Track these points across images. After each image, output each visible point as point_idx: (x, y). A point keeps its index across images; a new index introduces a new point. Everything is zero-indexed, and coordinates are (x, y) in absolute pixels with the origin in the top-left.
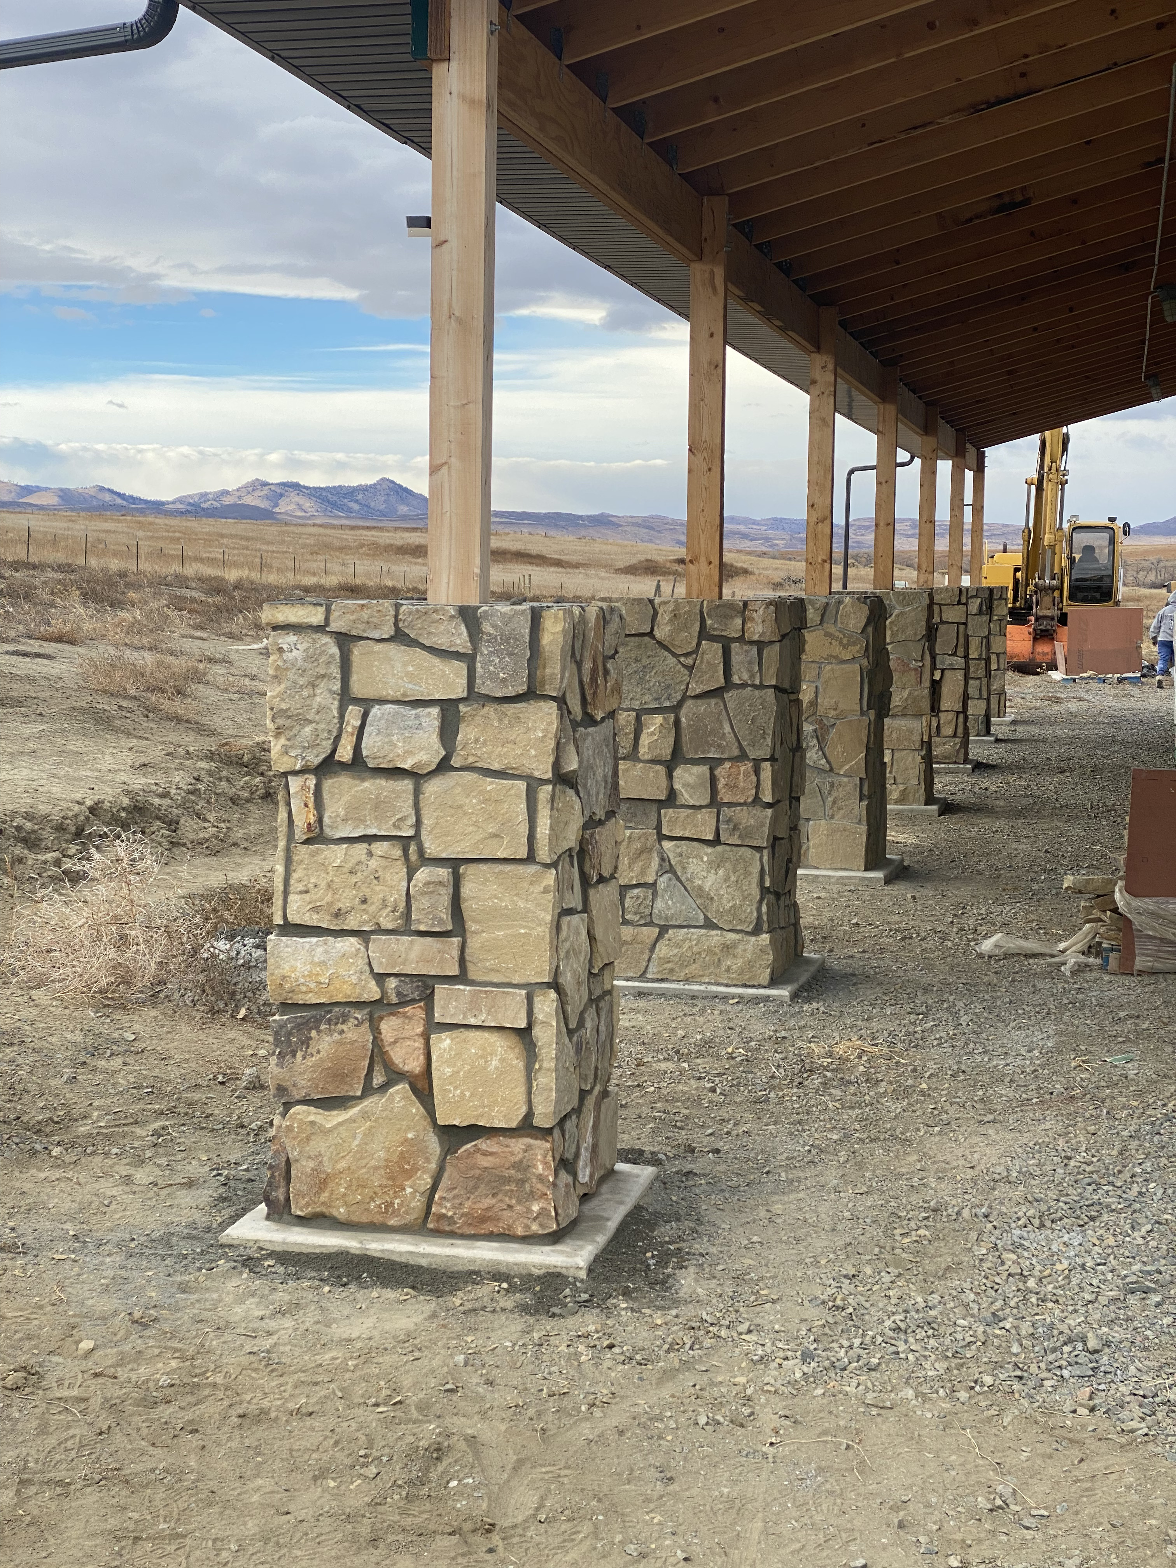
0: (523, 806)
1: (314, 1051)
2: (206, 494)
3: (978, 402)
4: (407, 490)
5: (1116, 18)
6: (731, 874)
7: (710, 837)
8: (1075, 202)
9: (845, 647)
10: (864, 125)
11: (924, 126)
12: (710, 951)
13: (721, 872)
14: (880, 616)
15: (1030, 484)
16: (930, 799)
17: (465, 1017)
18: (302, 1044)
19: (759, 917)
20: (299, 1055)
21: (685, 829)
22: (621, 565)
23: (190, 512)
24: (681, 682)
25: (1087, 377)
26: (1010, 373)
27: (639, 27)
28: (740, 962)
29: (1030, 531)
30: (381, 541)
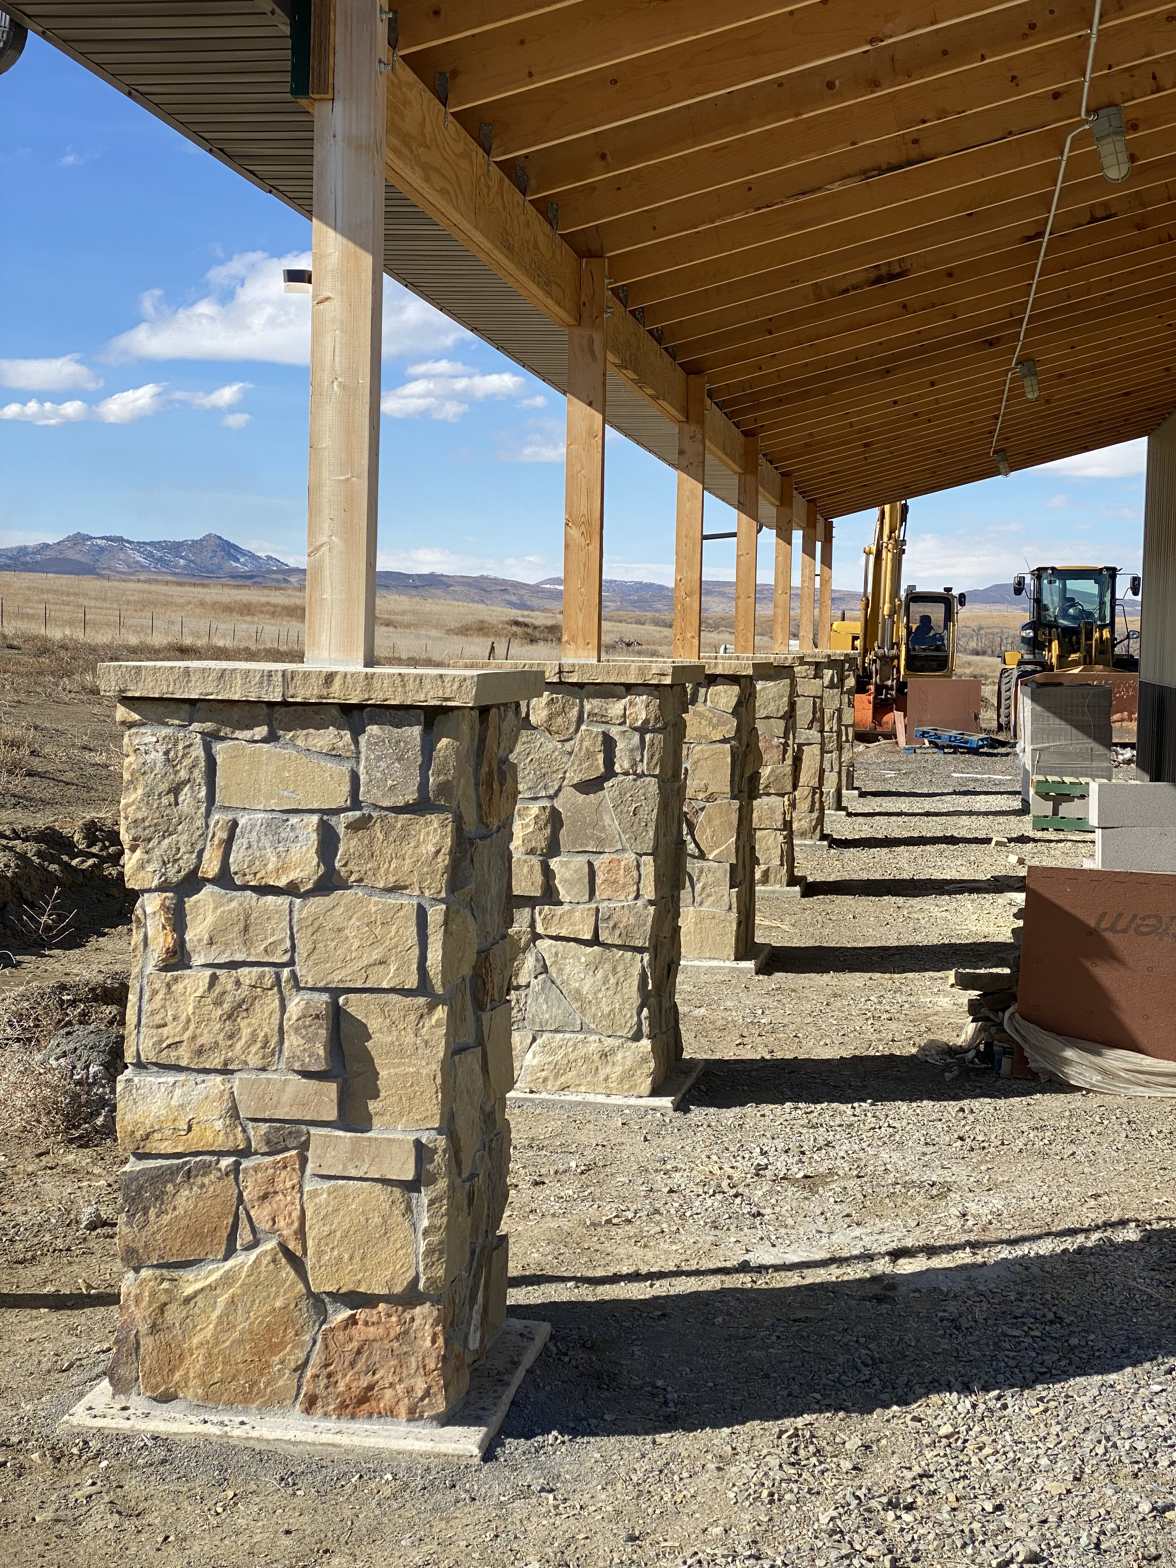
0: (414, 929)
1: (170, 1208)
2: (26, 548)
3: (832, 473)
4: (234, 547)
5: (1017, 85)
6: (610, 975)
7: (588, 936)
8: (950, 275)
9: (715, 727)
10: (750, 189)
11: (813, 191)
12: (586, 1059)
13: (600, 974)
14: (750, 695)
15: (868, 553)
16: (793, 880)
17: (345, 1168)
18: (156, 1200)
19: (640, 1023)
20: (152, 1212)
21: (562, 928)
22: (453, 625)
23: (8, 566)
24: (557, 770)
25: (939, 451)
26: (866, 445)
27: (530, 75)
28: (619, 1069)
29: (868, 600)
30: (208, 599)
